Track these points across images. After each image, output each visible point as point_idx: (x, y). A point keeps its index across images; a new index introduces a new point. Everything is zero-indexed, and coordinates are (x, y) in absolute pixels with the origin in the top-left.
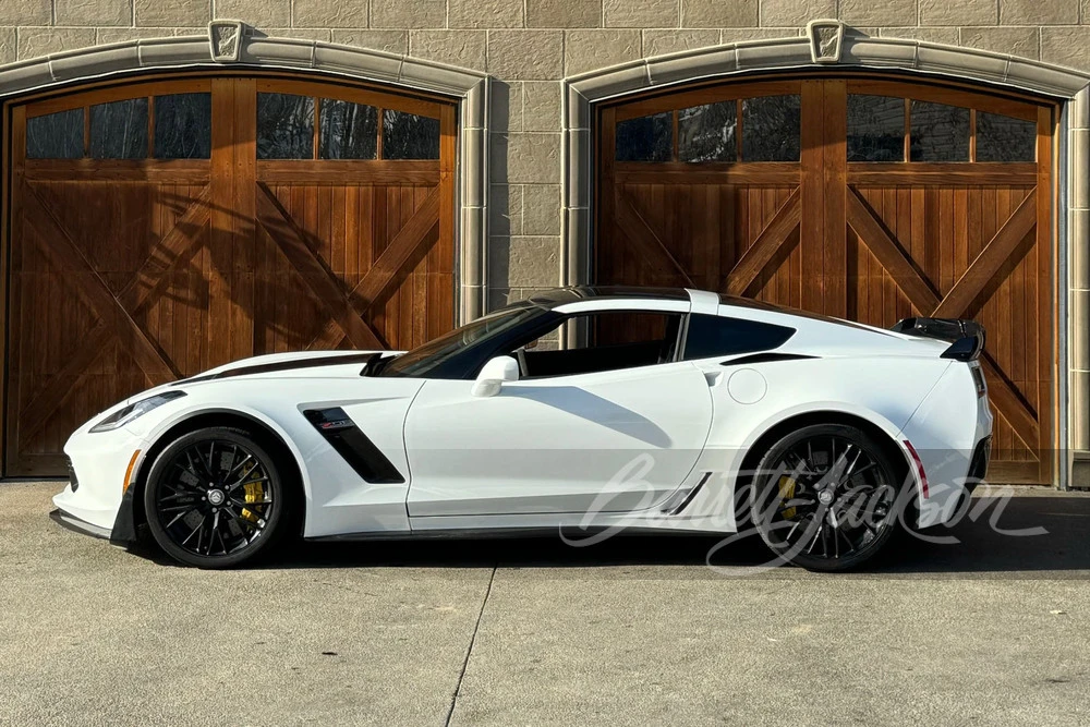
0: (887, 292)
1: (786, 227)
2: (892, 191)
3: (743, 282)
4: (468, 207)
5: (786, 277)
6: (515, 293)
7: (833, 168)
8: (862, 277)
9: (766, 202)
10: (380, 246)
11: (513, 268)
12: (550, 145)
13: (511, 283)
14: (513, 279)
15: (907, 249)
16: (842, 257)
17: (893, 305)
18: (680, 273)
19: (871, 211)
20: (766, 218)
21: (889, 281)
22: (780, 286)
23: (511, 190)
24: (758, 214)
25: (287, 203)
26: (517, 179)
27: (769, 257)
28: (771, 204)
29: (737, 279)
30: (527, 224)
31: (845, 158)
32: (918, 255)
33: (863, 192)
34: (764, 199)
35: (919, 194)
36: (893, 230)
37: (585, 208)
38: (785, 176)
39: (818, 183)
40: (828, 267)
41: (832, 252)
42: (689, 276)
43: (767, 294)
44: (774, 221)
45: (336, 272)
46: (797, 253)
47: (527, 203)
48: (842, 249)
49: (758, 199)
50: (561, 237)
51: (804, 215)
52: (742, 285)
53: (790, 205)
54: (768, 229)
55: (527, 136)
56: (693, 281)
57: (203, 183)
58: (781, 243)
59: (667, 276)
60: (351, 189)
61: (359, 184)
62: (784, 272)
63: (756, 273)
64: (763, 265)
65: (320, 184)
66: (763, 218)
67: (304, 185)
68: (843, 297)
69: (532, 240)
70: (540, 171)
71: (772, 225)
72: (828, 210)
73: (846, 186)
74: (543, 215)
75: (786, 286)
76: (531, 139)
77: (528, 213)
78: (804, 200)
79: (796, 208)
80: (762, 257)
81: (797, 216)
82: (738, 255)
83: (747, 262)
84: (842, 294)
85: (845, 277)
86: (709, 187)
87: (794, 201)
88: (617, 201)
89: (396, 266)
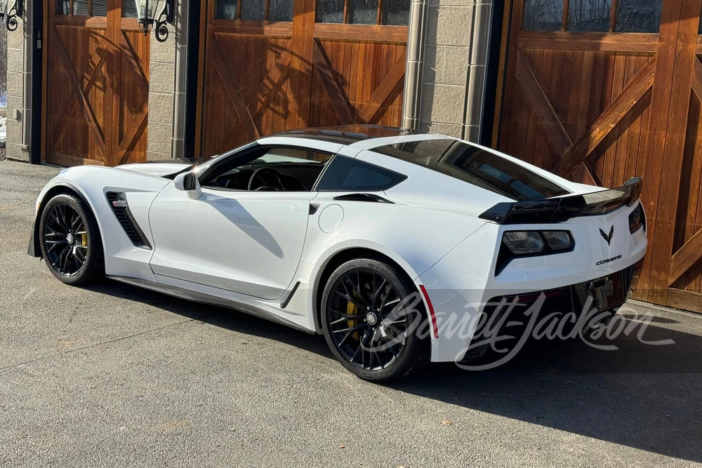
1: (641, 89)
3: (602, 132)
4: (411, 61)
5: (638, 131)
6: (435, 126)
7: (686, 41)
9: (629, 66)
10: (376, 83)
11: (435, 107)
12: (465, 16)
13: (433, 119)
14: (434, 116)
16: (684, 117)
18: (557, 122)
20: (627, 80)
22: (631, 137)
23: (438, 50)
24: (621, 77)
25: (328, 52)
26: (442, 42)
27: (624, 113)
28: (632, 70)
29: (598, 129)
30: (446, 76)
31: (696, 31)
34: (627, 64)
37: (482, 66)
38: (645, 45)
39: (671, 52)
40: (671, 125)
41: (676, 113)
42: (563, 124)
43: (621, 145)
44: (632, 84)
45: (351, 102)
46: (648, 111)
47: (447, 60)
48: (685, 111)
49: (622, 64)
50: (464, 87)
51: (655, 81)
52: (601, 135)
53: (645, 71)
54: (626, 90)
55: (450, 9)
56: (566, 129)
57: (289, 38)
58: (635, 102)
59: (547, 123)
60: (363, 45)
61: (366, 42)
62: (636, 127)
63: (613, 126)
64: (619, 119)
65: (346, 41)
66: (625, 81)
67: (338, 41)
68: (680, 153)
69: (448, 88)
70: (456, 36)
71: (629, 87)
72: (677, 77)
73: (694, 56)
74: (456, 69)
75: (636, 139)
76: (453, 11)
77: (446, 67)
78: (658, 67)
79: (651, 74)
80: (620, 113)
81: (650, 81)
82: (601, 110)
83: (607, 116)
84: (681, 150)
85: (684, 136)
86: (586, 52)
87: (650, 67)
88: (518, 62)
89: (381, 101)
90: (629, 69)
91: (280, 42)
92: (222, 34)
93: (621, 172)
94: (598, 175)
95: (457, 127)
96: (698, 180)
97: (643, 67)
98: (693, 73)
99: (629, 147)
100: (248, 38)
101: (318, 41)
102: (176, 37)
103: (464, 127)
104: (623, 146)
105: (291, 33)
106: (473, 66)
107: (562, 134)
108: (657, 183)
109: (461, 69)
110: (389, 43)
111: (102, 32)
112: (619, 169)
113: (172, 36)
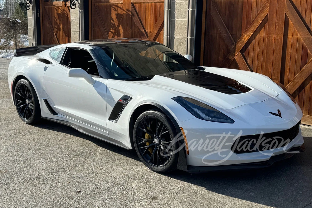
0: (299, 44)
3: (247, 37)
4: (166, 10)
5: (263, 36)
6: (177, 39)
8: (290, 36)
11: (176, 30)
13: (175, 35)
14: (176, 34)
15: (308, 25)
16: (282, 28)
17: (301, 49)
18: (228, 33)
20: (257, 12)
21: (300, 39)
22: (259, 38)
23: (176, 3)
27: (256, 27)
28: (259, 7)
29: (245, 36)
30: (180, 15)
34: (257, 3)
37: (194, 9)
40: (277, 32)
41: (279, 26)
42: (231, 35)
43: (256, 43)
44: (259, 13)
45: (146, 31)
46: (267, 25)
47: (180, 8)
48: (283, 24)
50: (187, 20)
51: (269, 10)
52: (247, 38)
53: (265, 6)
54: (257, 16)
56: (232, 37)
57: (122, 3)
58: (261, 22)
59: (224, 35)
60: (150, 4)
61: (151, 3)
62: (262, 33)
63: (252, 34)
64: (254, 31)
65: (144, 3)
66: (257, 11)
67: (140, 3)
68: (281, 45)
69: (181, 21)
71: (258, 14)
72: (278, 8)
74: (184, 12)
75: (262, 39)
77: (180, 11)
78: (270, 4)
79: (267, 7)
80: (254, 27)
81: (267, 11)
82: (247, 27)
83: (249, 29)
84: (281, 43)
85: (283, 36)
87: (267, 4)
88: (211, 6)
89: (158, 29)
90: (258, 6)
91: (119, 5)
92: (97, 4)
93: (256, 56)
94: (246, 58)
95: (185, 39)
96: (289, 58)
97: (264, 4)
98: (286, 6)
99: (259, 44)
100: (107, 5)
101: (132, 4)
102: (79, 7)
103: (188, 38)
104: (257, 43)
105: (123, 1)
106: (190, 10)
107: (230, 39)
108: (272, 60)
109: (186, 12)
110: (160, 2)
111: (61, 8)
112: (255, 54)
113: (77, 6)
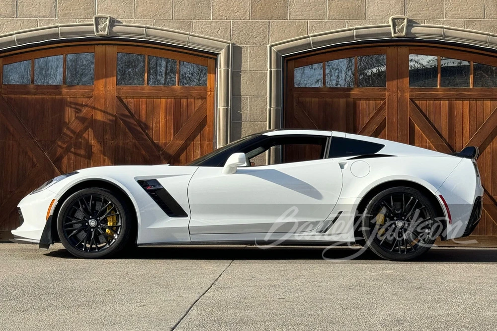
1: (379, 119)
2: (432, 102)
4: (221, 107)
7: (403, 91)
8: (417, 144)
9: (369, 107)
10: (177, 127)
12: (262, 77)
15: (439, 130)
19: (421, 111)
21: (431, 146)
23: (242, 99)
24: (365, 113)
25: (131, 107)
26: (245, 94)
30: (250, 116)
31: (408, 85)
32: (445, 133)
33: (417, 102)
35: (445, 104)
36: (432, 121)
37: (279, 108)
38: (379, 94)
39: (395, 98)
41: (402, 132)
45: (155, 141)
46: (385, 132)
47: (250, 106)
48: (407, 130)
49: (365, 106)
51: (388, 114)
54: (370, 120)
55: (250, 72)
57: (90, 97)
58: (376, 127)
66: (368, 115)
69: (253, 124)
70: (257, 90)
72: (400, 111)
73: (409, 99)
74: (258, 111)
76: (253, 74)
77: (250, 110)
78: (388, 106)
81: (384, 114)
86: (341, 100)
90: (369, 109)
97: (379, 107)
98: (409, 109)
101: (119, 99)
105: (93, 93)
106: (273, 108)
